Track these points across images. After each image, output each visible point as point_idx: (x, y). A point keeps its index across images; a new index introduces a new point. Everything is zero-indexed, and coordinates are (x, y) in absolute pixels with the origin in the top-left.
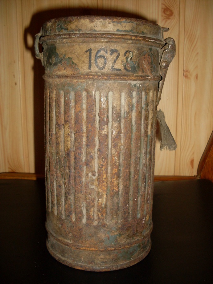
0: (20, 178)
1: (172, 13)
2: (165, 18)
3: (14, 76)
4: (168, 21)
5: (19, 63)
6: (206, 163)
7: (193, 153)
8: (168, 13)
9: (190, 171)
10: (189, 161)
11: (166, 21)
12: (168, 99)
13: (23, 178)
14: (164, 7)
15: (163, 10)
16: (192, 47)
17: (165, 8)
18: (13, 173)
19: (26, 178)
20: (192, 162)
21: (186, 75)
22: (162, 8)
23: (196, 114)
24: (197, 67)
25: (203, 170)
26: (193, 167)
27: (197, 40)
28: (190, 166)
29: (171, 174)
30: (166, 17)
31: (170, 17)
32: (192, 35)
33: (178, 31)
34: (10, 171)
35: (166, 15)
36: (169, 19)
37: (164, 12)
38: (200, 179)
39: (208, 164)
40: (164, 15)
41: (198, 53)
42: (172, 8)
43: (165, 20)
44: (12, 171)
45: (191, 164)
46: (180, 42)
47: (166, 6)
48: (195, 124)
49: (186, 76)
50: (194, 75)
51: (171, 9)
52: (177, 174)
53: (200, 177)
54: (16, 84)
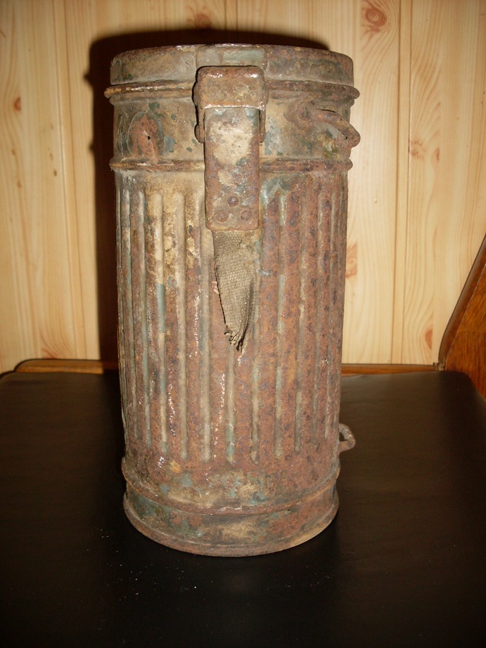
0: (66, 370)
1: (383, 20)
2: (369, 29)
3: (51, 155)
4: (377, 36)
5: (60, 129)
6: (456, 336)
7: (431, 317)
8: (376, 19)
9: (424, 354)
10: (422, 332)
11: (371, 37)
12: (376, 202)
13: (73, 370)
14: (366, 5)
15: (364, 12)
16: (428, 92)
17: (370, 7)
18: (51, 360)
19: (79, 371)
20: (429, 335)
21: (414, 150)
22: (363, 9)
23: (435, 233)
24: (437, 134)
25: (451, 351)
26: (430, 346)
27: (438, 76)
28: (425, 344)
29: (385, 360)
30: (371, 27)
31: (381, 28)
32: (427, 64)
33: (397, 55)
34: (46, 355)
35: (371, 24)
36: (378, 31)
37: (367, 17)
38: (444, 371)
39: (460, 339)
40: (367, 23)
41: (439, 104)
42: (383, 8)
43: (368, 34)
44: (49, 357)
45: (426, 340)
46: (401, 82)
47: (370, 4)
48: (434, 256)
49: (415, 154)
50: (432, 150)
51: (381, 11)
52: (397, 360)
53: (444, 367)
54: (55, 173)
